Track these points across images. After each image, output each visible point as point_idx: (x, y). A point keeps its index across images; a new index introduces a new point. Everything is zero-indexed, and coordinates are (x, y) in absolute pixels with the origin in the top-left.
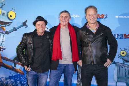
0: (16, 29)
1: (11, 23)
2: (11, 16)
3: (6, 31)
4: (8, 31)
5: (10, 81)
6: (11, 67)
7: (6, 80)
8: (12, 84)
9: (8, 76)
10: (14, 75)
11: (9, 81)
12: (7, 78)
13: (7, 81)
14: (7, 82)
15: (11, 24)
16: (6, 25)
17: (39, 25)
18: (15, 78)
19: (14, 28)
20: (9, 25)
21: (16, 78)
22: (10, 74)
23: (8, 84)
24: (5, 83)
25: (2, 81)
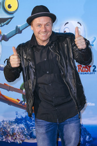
0: (20, 30)
1: (11, 18)
2: (10, 6)
3: (2, 34)
4: (6, 34)
5: (18, 127)
6: (18, 101)
7: (11, 125)
8: (23, 133)
9: (13, 119)
10: (24, 116)
11: (16, 127)
12: (12, 122)
13: (13, 127)
14: (13, 129)
15: (10, 21)
16: (2, 24)
17: (40, 25)
18: (26, 122)
19: (17, 28)
20: (7, 24)
21: (28, 122)
22: (17, 114)
23: (16, 132)
24: (9, 130)
25: (5, 128)
